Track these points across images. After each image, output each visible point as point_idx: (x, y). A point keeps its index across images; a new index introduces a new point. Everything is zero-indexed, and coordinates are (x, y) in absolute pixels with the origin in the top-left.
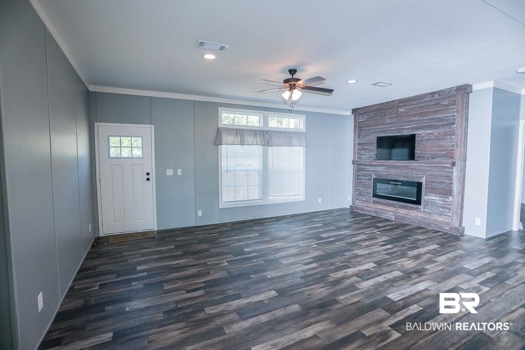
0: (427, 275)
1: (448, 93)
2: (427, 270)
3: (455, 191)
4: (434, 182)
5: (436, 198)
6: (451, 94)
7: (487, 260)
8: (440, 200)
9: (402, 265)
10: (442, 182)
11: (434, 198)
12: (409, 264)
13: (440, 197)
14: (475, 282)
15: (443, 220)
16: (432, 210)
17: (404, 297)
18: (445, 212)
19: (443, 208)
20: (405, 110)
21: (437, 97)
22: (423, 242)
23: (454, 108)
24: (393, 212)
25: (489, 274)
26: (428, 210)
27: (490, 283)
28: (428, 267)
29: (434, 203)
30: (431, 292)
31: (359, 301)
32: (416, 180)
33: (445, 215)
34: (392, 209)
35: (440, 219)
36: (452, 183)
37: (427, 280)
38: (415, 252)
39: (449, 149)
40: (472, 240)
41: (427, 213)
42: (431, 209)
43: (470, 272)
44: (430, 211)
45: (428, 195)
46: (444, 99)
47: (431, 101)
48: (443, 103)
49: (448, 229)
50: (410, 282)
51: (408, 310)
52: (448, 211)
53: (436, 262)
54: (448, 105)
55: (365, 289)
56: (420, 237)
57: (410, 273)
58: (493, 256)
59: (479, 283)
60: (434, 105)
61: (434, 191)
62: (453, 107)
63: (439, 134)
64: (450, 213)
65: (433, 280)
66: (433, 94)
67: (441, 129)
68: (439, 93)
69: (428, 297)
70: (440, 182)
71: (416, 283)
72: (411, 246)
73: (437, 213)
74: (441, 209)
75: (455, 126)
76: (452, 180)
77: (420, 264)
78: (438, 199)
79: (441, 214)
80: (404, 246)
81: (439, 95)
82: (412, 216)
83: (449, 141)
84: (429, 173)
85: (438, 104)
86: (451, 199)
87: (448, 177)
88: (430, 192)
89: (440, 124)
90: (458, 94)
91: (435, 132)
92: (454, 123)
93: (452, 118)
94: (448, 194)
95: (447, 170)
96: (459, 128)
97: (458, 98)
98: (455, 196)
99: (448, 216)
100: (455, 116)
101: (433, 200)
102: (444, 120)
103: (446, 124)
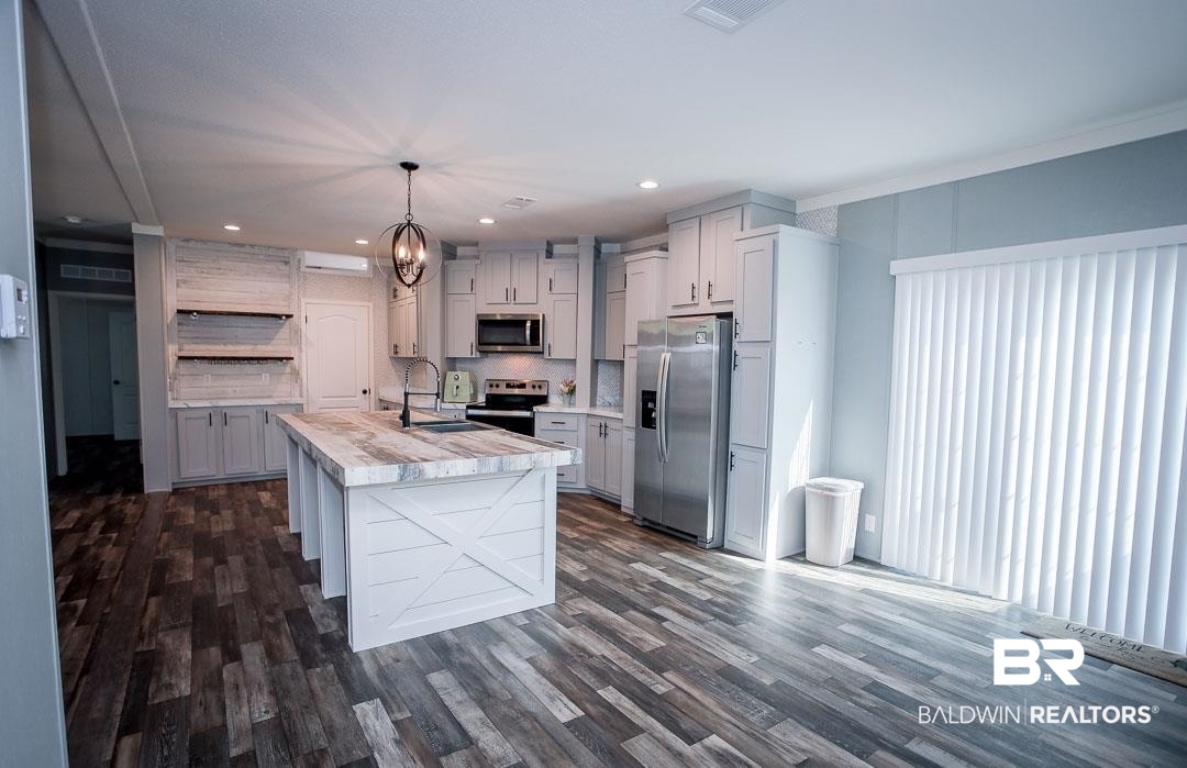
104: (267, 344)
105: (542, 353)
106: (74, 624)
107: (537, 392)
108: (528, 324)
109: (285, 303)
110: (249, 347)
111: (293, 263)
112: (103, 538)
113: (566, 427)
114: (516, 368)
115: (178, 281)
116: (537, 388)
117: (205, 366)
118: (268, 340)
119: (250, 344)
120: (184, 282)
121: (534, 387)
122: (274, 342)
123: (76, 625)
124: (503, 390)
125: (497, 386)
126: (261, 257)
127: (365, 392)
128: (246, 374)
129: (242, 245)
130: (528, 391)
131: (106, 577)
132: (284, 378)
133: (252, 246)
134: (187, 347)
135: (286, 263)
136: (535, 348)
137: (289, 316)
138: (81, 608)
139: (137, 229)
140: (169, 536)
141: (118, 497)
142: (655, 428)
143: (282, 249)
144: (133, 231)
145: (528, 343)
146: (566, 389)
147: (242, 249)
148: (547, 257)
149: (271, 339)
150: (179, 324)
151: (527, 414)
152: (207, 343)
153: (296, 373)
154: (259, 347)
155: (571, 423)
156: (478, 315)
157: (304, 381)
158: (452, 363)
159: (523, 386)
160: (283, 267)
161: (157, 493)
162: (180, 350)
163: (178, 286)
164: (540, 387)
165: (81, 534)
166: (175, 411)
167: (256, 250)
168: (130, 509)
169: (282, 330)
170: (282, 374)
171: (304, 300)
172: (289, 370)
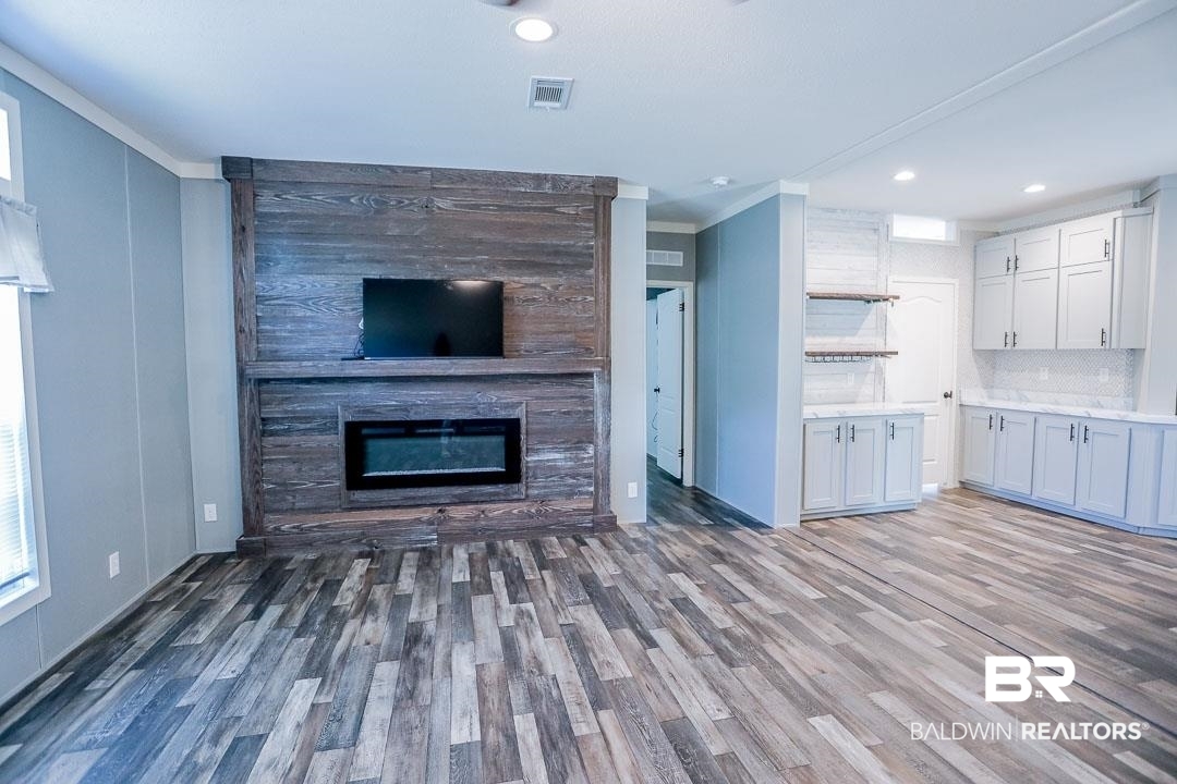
1: (576, 187)
3: (600, 431)
4: (548, 414)
5: (557, 456)
6: (583, 191)
8: (565, 459)
10: (568, 413)
11: (552, 456)
13: (567, 450)
15: (575, 506)
16: (549, 487)
18: (581, 486)
19: (574, 478)
20: (456, 206)
21: (550, 191)
23: (589, 229)
24: (430, 522)
26: (536, 492)
29: (551, 470)
32: (502, 414)
33: (581, 493)
34: (426, 514)
35: (571, 506)
36: (592, 412)
39: (580, 327)
41: (535, 499)
42: (545, 487)
44: (543, 491)
45: (537, 451)
46: (564, 199)
47: (532, 196)
48: (562, 210)
49: (590, 525)
52: (586, 480)
54: (576, 217)
60: (544, 209)
61: (549, 437)
62: (587, 225)
63: (557, 287)
64: (589, 485)
66: (539, 179)
67: (561, 276)
68: (555, 180)
70: (564, 413)
73: (560, 494)
74: (571, 481)
75: (592, 271)
76: (592, 403)
78: (561, 456)
79: (570, 495)
81: (554, 187)
82: (492, 519)
83: (580, 307)
84: (535, 391)
85: (550, 210)
86: (591, 450)
87: (582, 397)
88: (540, 442)
89: (559, 262)
90: (597, 197)
91: (547, 283)
92: (590, 266)
93: (585, 251)
94: (584, 439)
95: (577, 381)
96: (601, 277)
97: (596, 206)
98: (600, 443)
99: (587, 493)
100: (592, 247)
101: (548, 461)
102: (568, 254)
103: (574, 266)
104: (854, 335)
110: (837, 339)
111: (883, 230)
118: (854, 330)
119: (838, 335)
122: (861, 332)
126: (851, 224)
127: (946, 396)
128: (833, 374)
129: (834, 211)
132: (870, 377)
133: (843, 211)
135: (876, 231)
137: (895, 298)
139: (783, 187)
143: (874, 213)
144: (783, 191)
149: (859, 329)
153: (880, 372)
154: (846, 338)
160: (872, 236)
166: (804, 423)
167: (846, 216)
169: (869, 317)
170: (867, 373)
171: (890, 279)
172: (872, 368)
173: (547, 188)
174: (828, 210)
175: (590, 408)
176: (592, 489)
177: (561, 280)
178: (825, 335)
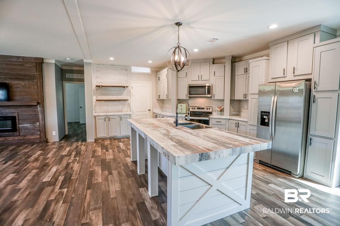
0: (51, 165)
1: (29, 60)
2: (48, 163)
3: (40, 118)
4: (25, 115)
5: (28, 125)
6: (31, 61)
7: (68, 149)
8: (30, 126)
9: (32, 167)
10: (31, 115)
11: (26, 125)
12: (36, 165)
13: (31, 124)
14: (72, 158)
16: (26, 133)
17: (51, 177)
18: (35, 132)
19: (33, 130)
21: (22, 61)
22: (31, 152)
25: (74, 153)
26: (22, 134)
27: (77, 156)
28: (47, 161)
29: (26, 128)
30: (61, 169)
31: (29, 193)
32: (11, 115)
33: (36, 134)
35: (33, 137)
36: (38, 114)
37: (53, 166)
38: (32, 158)
39: (33, 94)
40: (54, 143)
41: (22, 136)
43: (66, 156)
44: (24, 134)
45: (22, 124)
46: (26, 62)
47: (16, 62)
48: (26, 65)
49: (38, 142)
50: (47, 171)
51: (59, 180)
53: (48, 158)
54: (30, 67)
55: (26, 186)
56: (26, 151)
57: (42, 168)
58: (69, 146)
59: (74, 157)
60: (20, 65)
61: (25, 120)
62: (34, 69)
63: (25, 84)
64: (38, 132)
65: (56, 165)
66: (19, 57)
68: (23, 58)
69: (61, 171)
70: (29, 115)
71: (50, 170)
72: (26, 157)
73: (30, 134)
75: (36, 80)
76: (38, 112)
77: (42, 162)
78: (29, 125)
79: (32, 135)
80: (21, 158)
82: (9, 141)
83: (33, 89)
84: (21, 109)
85: (22, 65)
86: (38, 124)
87: (34, 111)
88: (23, 122)
89: (25, 78)
90: (36, 62)
91: (23, 83)
92: (35, 79)
93: (34, 75)
94: (36, 121)
95: (33, 107)
96: (38, 82)
97: (36, 65)
98: (41, 122)
99: (38, 134)
100: (35, 74)
101: (25, 126)
102: (29, 76)
103: (30, 79)
104: (121, 96)
105: (211, 97)
106: (62, 202)
107: (208, 111)
108: (207, 87)
109: (126, 83)
110: (116, 97)
111: (128, 70)
112: (75, 159)
113: (221, 123)
114: (201, 102)
115: (96, 77)
116: (208, 109)
117: (103, 102)
118: (121, 94)
120: (98, 77)
121: (207, 109)
122: (123, 95)
123: (63, 203)
124: (196, 110)
125: (194, 108)
126: (119, 69)
127: (149, 110)
128: (115, 105)
129: (114, 65)
130: (205, 110)
131: (74, 178)
132: (126, 106)
133: (117, 65)
134: (98, 97)
135: (126, 70)
136: (209, 96)
137: (127, 87)
138: (65, 193)
139: (85, 61)
140: (94, 160)
141: (80, 143)
142: (269, 126)
143: (125, 66)
144: (84, 62)
145: (207, 94)
146: (219, 110)
147: (114, 67)
148: (213, 64)
150: (96, 90)
151: (207, 119)
152: (104, 96)
153: (129, 104)
154: (119, 96)
155: (223, 122)
156: (189, 85)
157: (131, 107)
158: (180, 101)
159: (203, 108)
160: (125, 72)
161: (90, 142)
162: (97, 98)
163: (96, 78)
164: (209, 109)
165: (68, 157)
166: (95, 117)
167: (118, 67)
168: (83, 148)
169: (125, 91)
170: (125, 105)
171: (131, 82)
172: (127, 103)
173: (21, 60)
174: (112, 65)
175: (37, 114)
176: (39, 133)
177: (27, 82)
178: (113, 96)
